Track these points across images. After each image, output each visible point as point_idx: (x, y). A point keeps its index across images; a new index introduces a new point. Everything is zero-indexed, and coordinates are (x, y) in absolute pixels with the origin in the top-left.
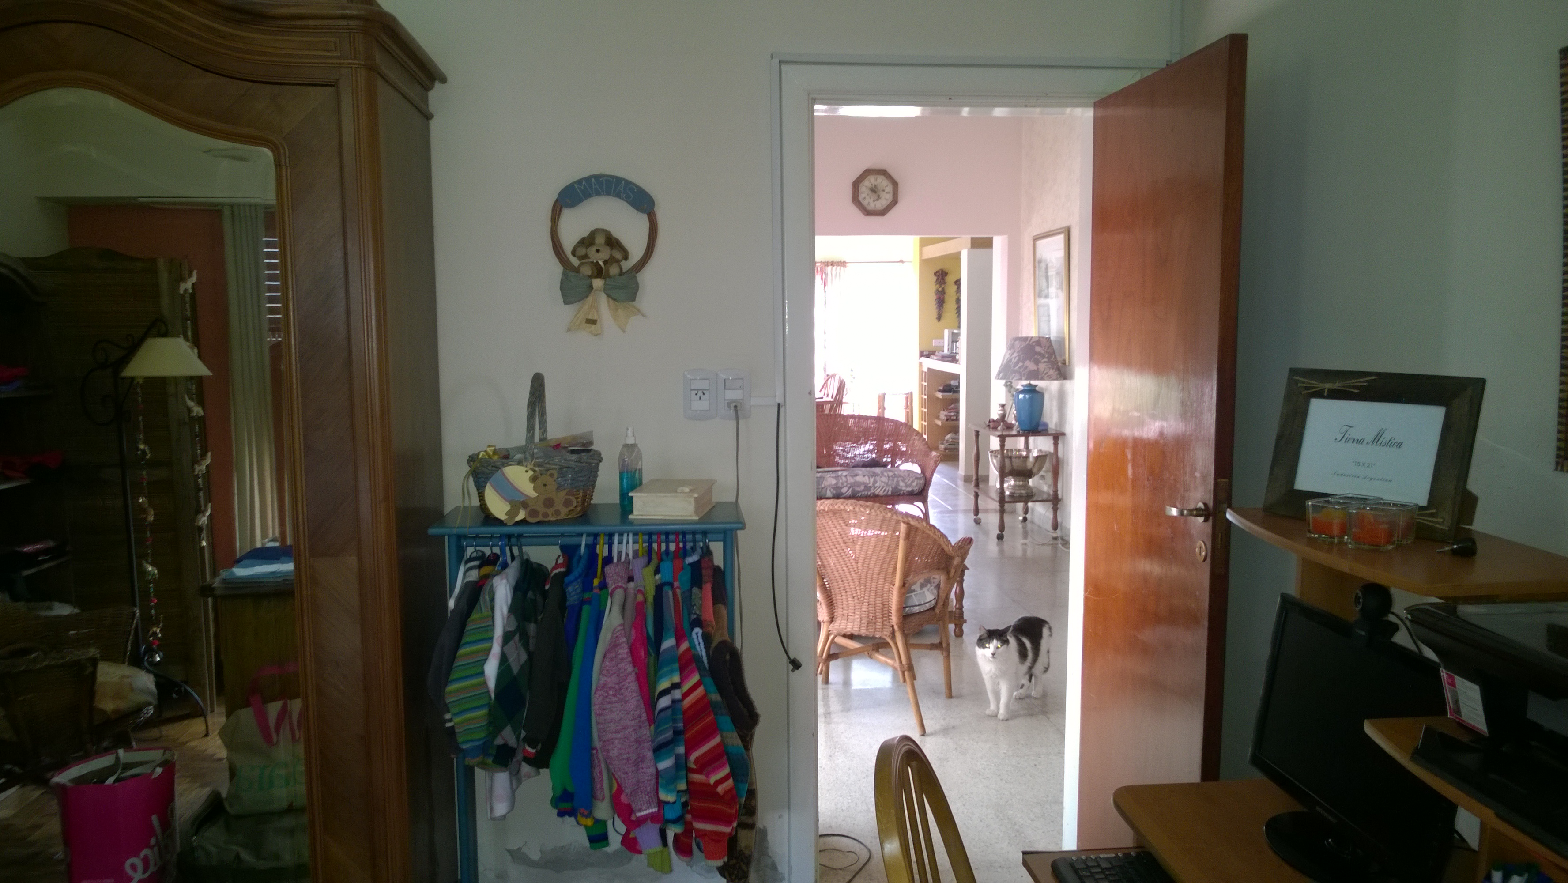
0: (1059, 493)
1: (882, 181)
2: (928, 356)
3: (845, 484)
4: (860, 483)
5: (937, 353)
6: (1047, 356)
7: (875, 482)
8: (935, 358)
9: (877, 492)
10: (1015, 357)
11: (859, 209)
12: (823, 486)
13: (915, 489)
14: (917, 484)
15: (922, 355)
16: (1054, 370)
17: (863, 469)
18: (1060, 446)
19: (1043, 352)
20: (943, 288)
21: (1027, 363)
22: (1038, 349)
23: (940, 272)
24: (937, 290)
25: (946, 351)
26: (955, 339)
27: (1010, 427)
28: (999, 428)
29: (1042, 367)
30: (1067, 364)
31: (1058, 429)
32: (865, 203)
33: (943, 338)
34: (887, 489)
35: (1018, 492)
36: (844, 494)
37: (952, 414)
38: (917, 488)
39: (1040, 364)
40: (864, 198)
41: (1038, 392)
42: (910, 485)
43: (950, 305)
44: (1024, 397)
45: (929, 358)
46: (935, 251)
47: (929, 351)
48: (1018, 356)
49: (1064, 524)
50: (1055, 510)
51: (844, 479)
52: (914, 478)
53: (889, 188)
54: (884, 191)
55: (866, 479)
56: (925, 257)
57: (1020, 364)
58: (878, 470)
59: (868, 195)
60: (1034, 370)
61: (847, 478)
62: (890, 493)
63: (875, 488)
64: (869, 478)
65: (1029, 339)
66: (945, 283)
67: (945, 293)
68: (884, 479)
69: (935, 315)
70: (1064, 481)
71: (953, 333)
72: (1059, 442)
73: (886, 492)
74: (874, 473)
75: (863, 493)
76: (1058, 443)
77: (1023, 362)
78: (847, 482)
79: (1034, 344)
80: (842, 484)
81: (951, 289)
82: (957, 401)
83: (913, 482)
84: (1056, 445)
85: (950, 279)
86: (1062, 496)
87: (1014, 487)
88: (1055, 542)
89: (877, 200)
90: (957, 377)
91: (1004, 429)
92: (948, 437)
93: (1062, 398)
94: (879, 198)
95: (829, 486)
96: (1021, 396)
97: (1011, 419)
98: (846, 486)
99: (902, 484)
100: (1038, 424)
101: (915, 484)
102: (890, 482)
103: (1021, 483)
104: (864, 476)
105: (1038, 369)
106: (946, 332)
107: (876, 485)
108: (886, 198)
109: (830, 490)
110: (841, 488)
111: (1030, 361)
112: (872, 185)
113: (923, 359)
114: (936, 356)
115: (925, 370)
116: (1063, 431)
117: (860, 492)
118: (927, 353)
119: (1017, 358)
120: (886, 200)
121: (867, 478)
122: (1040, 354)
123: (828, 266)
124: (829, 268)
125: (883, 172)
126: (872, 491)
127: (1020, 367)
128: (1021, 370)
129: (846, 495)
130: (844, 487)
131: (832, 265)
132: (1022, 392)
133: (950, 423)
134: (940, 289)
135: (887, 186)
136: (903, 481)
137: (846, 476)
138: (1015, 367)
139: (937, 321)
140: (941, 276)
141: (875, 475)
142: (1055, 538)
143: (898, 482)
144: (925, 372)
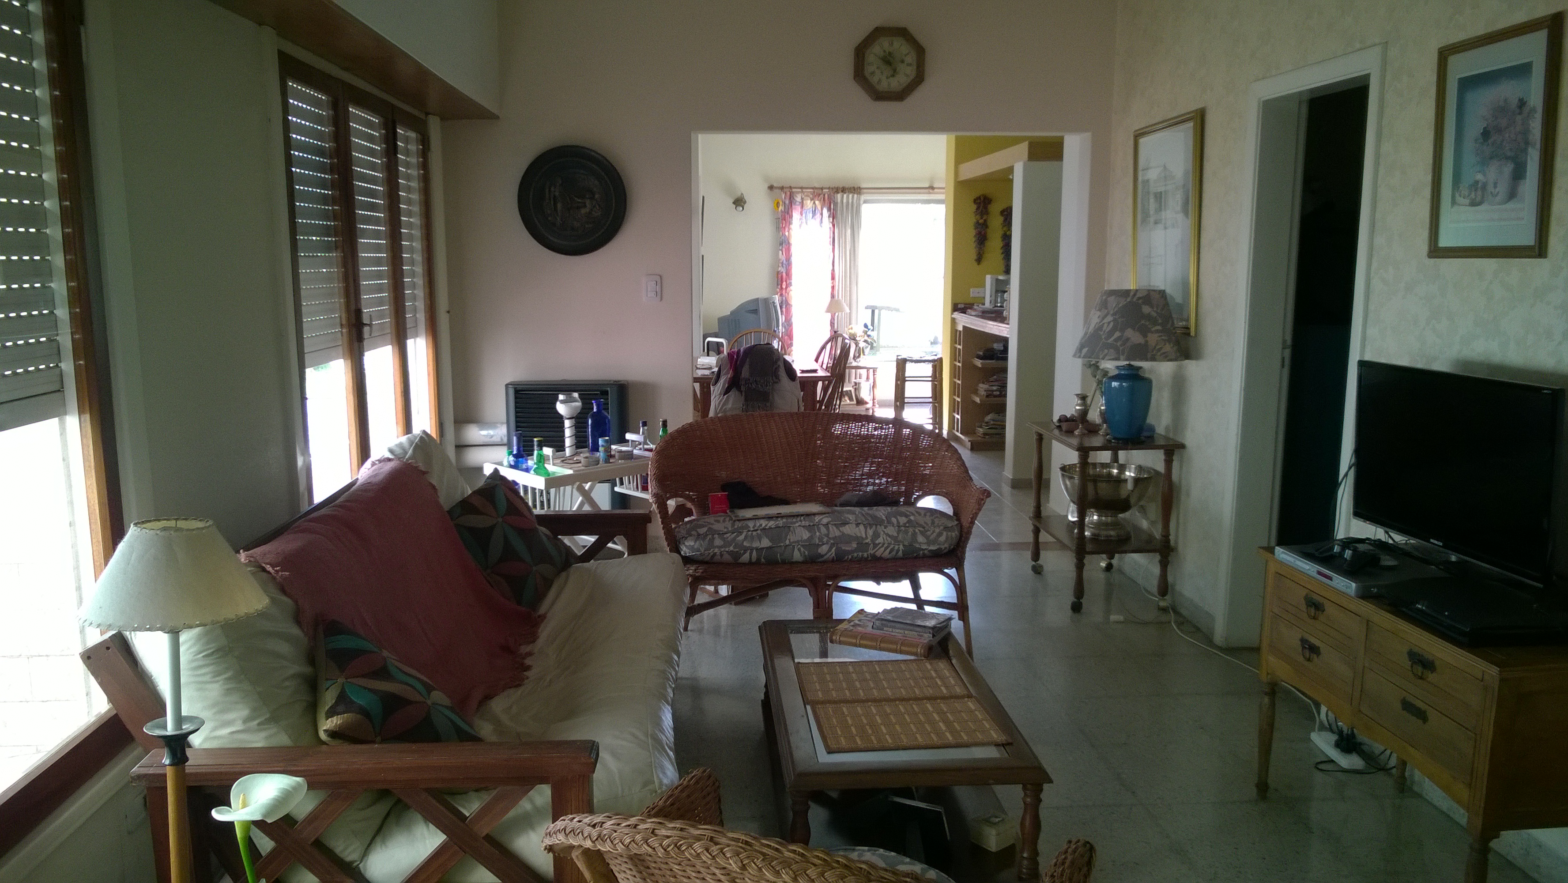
0: (1172, 538)
1: (900, 47)
2: (963, 311)
3: (825, 540)
4: (852, 536)
5: (975, 307)
6: (1160, 321)
7: (876, 535)
8: (973, 313)
9: (878, 554)
10: (1109, 323)
11: (863, 88)
12: (787, 542)
13: (943, 547)
14: (947, 538)
15: (956, 308)
16: (1172, 345)
17: (857, 510)
18: (1175, 464)
19: (1154, 314)
20: (985, 221)
21: (1129, 333)
22: (1146, 309)
23: (982, 199)
24: (978, 222)
25: (988, 305)
26: (1001, 288)
27: (1092, 430)
28: (1076, 432)
29: (1153, 339)
30: (1193, 334)
31: (1171, 435)
32: (874, 80)
33: (984, 286)
34: (897, 547)
35: (1104, 533)
36: (823, 556)
37: (995, 388)
38: (946, 545)
39: (1149, 335)
40: (873, 73)
41: (1143, 379)
42: (934, 542)
43: (995, 243)
44: (1121, 385)
45: (965, 313)
46: (977, 168)
47: (965, 304)
48: (1114, 320)
49: (1178, 588)
50: (1164, 564)
51: (823, 530)
52: (942, 528)
53: (911, 58)
54: (903, 61)
55: (860, 531)
56: (962, 178)
57: (1117, 334)
58: (881, 512)
59: (878, 68)
60: (1140, 344)
61: (828, 529)
62: (900, 554)
63: (875, 545)
64: (866, 528)
65: (1132, 293)
66: (987, 213)
67: (987, 227)
68: (891, 531)
69: (973, 255)
70: (1181, 521)
71: (997, 280)
72: (1174, 458)
73: (894, 553)
74: (874, 517)
75: (855, 555)
76: (1173, 460)
77: (1122, 330)
78: (827, 535)
79: (1140, 301)
80: (820, 539)
81: (996, 222)
82: (1005, 370)
83: (940, 534)
84: (1169, 462)
85: (995, 208)
86: (1176, 542)
87: (1098, 525)
88: (1164, 618)
89: (893, 76)
90: (1005, 341)
91: (1084, 434)
92: (988, 418)
93: (1179, 387)
94: (895, 72)
95: (798, 541)
96: (1115, 384)
97: (1094, 416)
98: (827, 543)
99: (921, 539)
100: (1141, 429)
101: (943, 538)
102: (900, 537)
103: (1109, 519)
104: (858, 525)
105: (1147, 342)
106: (988, 278)
107: (877, 542)
108: (905, 74)
109: (799, 550)
110: (819, 546)
111: (1134, 329)
112: (884, 51)
113: (957, 315)
114: (975, 310)
115: (960, 328)
116: (1180, 440)
117: (849, 552)
118: (963, 306)
119: (1112, 324)
120: (907, 75)
121: (862, 527)
122: (1148, 317)
123: (838, 193)
124: (839, 196)
125: (903, 33)
126: (871, 552)
127: (1116, 340)
128: (1119, 344)
129: (825, 557)
130: (823, 544)
131: (842, 191)
132: (1116, 378)
133: (992, 400)
134: (981, 221)
135: (908, 54)
136: (922, 533)
137: (826, 525)
138: (1107, 339)
139: (975, 264)
140: (983, 203)
141: (877, 522)
142: (1164, 610)
143: (914, 534)
144: (960, 331)
